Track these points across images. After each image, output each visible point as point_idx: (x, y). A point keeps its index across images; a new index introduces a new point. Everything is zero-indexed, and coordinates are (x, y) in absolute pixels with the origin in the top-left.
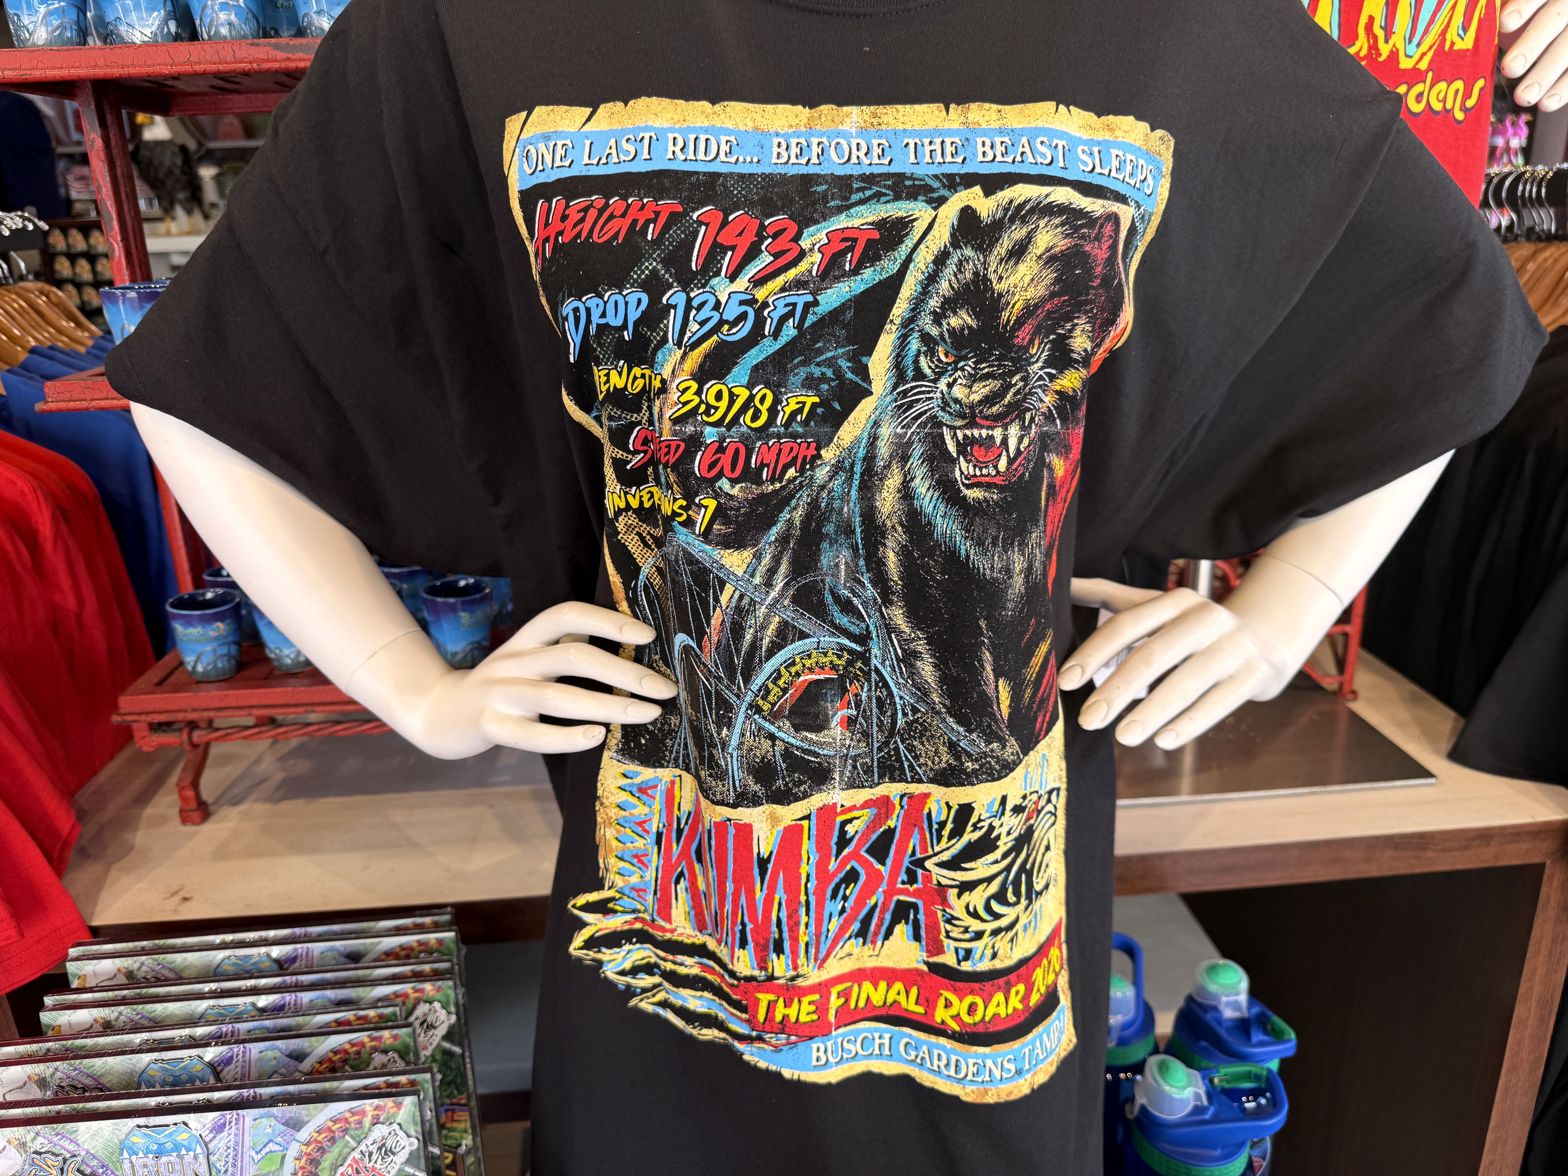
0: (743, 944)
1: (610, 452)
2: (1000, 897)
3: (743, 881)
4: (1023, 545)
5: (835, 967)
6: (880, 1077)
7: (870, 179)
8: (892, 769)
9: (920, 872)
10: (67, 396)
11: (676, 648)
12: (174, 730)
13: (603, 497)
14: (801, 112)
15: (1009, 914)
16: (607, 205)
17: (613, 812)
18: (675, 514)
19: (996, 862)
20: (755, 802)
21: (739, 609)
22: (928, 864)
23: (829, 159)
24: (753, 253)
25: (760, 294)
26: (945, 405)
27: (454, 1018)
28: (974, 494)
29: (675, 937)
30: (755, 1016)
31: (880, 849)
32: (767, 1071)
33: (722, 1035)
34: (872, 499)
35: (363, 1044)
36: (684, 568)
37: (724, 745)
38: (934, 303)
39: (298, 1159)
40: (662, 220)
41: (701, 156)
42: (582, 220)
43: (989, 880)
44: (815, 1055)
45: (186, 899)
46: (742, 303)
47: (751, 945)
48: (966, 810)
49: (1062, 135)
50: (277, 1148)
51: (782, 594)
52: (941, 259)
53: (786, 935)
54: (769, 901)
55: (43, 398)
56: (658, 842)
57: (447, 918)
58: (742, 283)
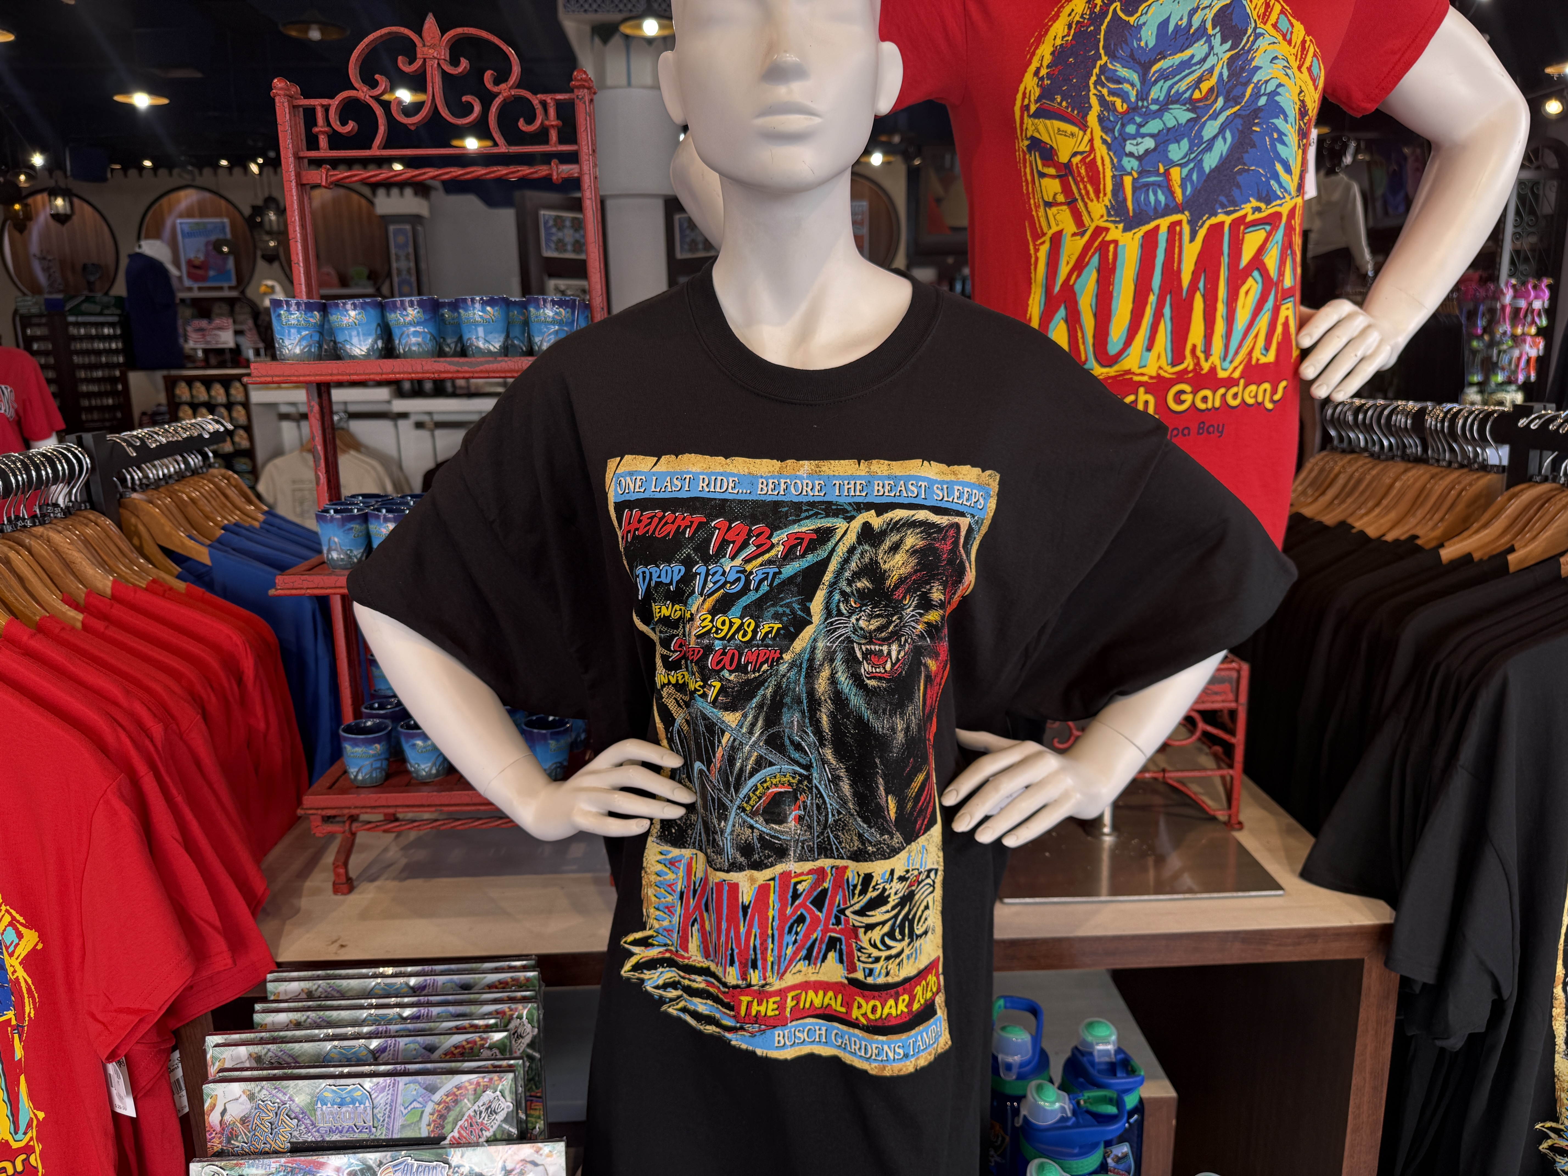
0: (732, 963)
1: (659, 650)
2: (891, 935)
3: (733, 921)
4: (902, 714)
5: (790, 979)
6: (819, 1057)
7: (812, 504)
8: (826, 849)
9: (843, 917)
10: (291, 585)
11: (696, 771)
12: (338, 822)
13: (654, 676)
14: (775, 464)
15: (897, 947)
16: (664, 516)
17: (653, 878)
18: (696, 690)
19: (888, 912)
20: (741, 868)
21: (733, 748)
22: (848, 912)
23: (790, 493)
24: (745, 545)
25: (748, 568)
26: (855, 631)
27: (536, 1030)
28: (872, 683)
29: (691, 962)
30: (739, 1013)
31: (819, 901)
32: (747, 1051)
33: (718, 1030)
34: (813, 683)
35: (475, 1042)
36: (700, 722)
37: (722, 832)
38: (847, 574)
39: (432, 1114)
40: (694, 526)
41: (718, 490)
42: (650, 523)
43: (883, 923)
44: (777, 1039)
45: (342, 946)
46: (738, 572)
47: (737, 963)
48: (868, 878)
49: (924, 479)
50: (418, 1105)
51: (759, 739)
52: (851, 551)
53: (759, 956)
54: (748, 933)
55: (273, 585)
56: (681, 898)
57: (532, 962)
58: (738, 561)
